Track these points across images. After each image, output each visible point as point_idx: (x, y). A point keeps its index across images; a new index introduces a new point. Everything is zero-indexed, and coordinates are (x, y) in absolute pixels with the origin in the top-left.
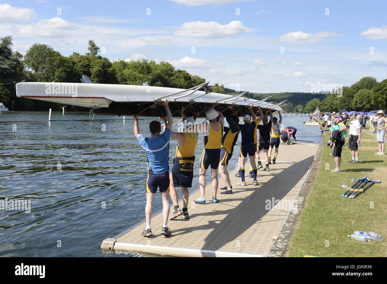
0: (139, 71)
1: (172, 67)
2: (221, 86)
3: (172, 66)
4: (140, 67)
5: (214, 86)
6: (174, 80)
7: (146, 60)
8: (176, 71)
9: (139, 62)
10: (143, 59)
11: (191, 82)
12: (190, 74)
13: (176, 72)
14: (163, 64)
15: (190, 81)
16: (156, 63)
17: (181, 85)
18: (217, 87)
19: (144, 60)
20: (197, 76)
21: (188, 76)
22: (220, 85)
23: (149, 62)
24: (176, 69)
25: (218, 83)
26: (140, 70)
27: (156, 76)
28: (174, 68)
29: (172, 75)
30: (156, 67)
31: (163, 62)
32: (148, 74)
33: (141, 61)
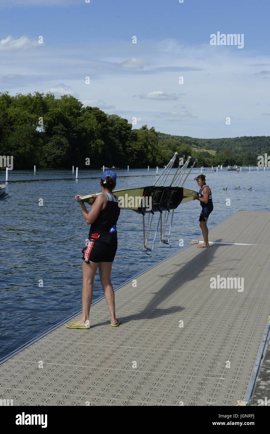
0: (30, 109)
1: (80, 103)
2: (151, 129)
3: (78, 101)
4: (32, 104)
5: (141, 130)
6: (82, 121)
7: (41, 93)
8: (84, 108)
9: (30, 96)
10: (35, 92)
11: (108, 124)
12: (105, 113)
13: (84, 110)
14: (65, 99)
15: (105, 124)
16: (56, 98)
17: (93, 129)
18: (145, 130)
19: (38, 94)
20: (116, 116)
21: (102, 115)
22: (149, 128)
23: (45, 96)
24: (85, 106)
25: (147, 126)
26: (32, 108)
27: (56, 116)
28: (82, 105)
29: (79, 115)
30: (56, 103)
31: (65, 96)
32: (44, 113)
33: (33, 95)
